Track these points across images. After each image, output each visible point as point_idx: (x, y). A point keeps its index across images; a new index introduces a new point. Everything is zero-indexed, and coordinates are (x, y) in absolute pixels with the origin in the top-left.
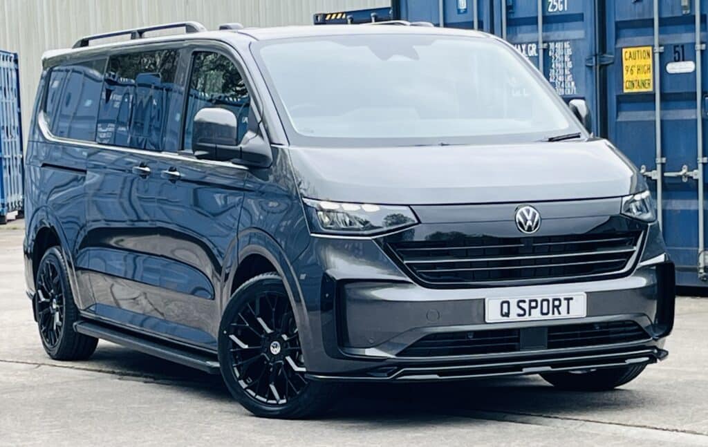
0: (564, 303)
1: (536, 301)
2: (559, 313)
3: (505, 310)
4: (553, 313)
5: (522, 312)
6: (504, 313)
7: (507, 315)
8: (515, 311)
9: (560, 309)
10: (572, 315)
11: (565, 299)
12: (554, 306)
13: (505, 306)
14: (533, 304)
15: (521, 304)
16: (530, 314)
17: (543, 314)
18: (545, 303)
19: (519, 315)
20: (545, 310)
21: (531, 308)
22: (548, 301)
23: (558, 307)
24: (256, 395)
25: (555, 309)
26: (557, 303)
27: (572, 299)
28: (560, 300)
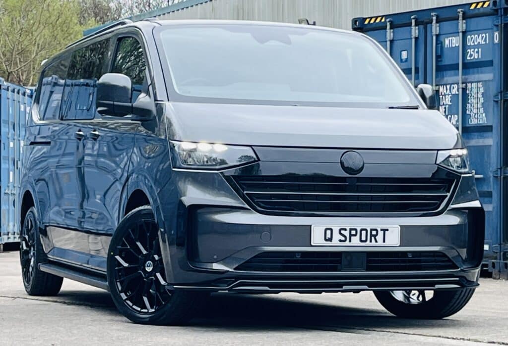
0: (381, 233)
1: (356, 230)
2: (376, 241)
3: (328, 236)
4: (371, 241)
5: (343, 238)
6: (327, 238)
7: (330, 240)
8: (337, 237)
9: (377, 237)
10: (387, 243)
11: (382, 230)
12: (371, 235)
13: (329, 232)
14: (353, 232)
15: (343, 232)
16: (350, 241)
17: (361, 241)
18: (364, 233)
19: (340, 241)
20: (364, 238)
21: (351, 235)
22: (366, 230)
23: (375, 236)
24: (133, 305)
25: (373, 238)
26: (374, 233)
27: (387, 230)
28: (377, 230)
